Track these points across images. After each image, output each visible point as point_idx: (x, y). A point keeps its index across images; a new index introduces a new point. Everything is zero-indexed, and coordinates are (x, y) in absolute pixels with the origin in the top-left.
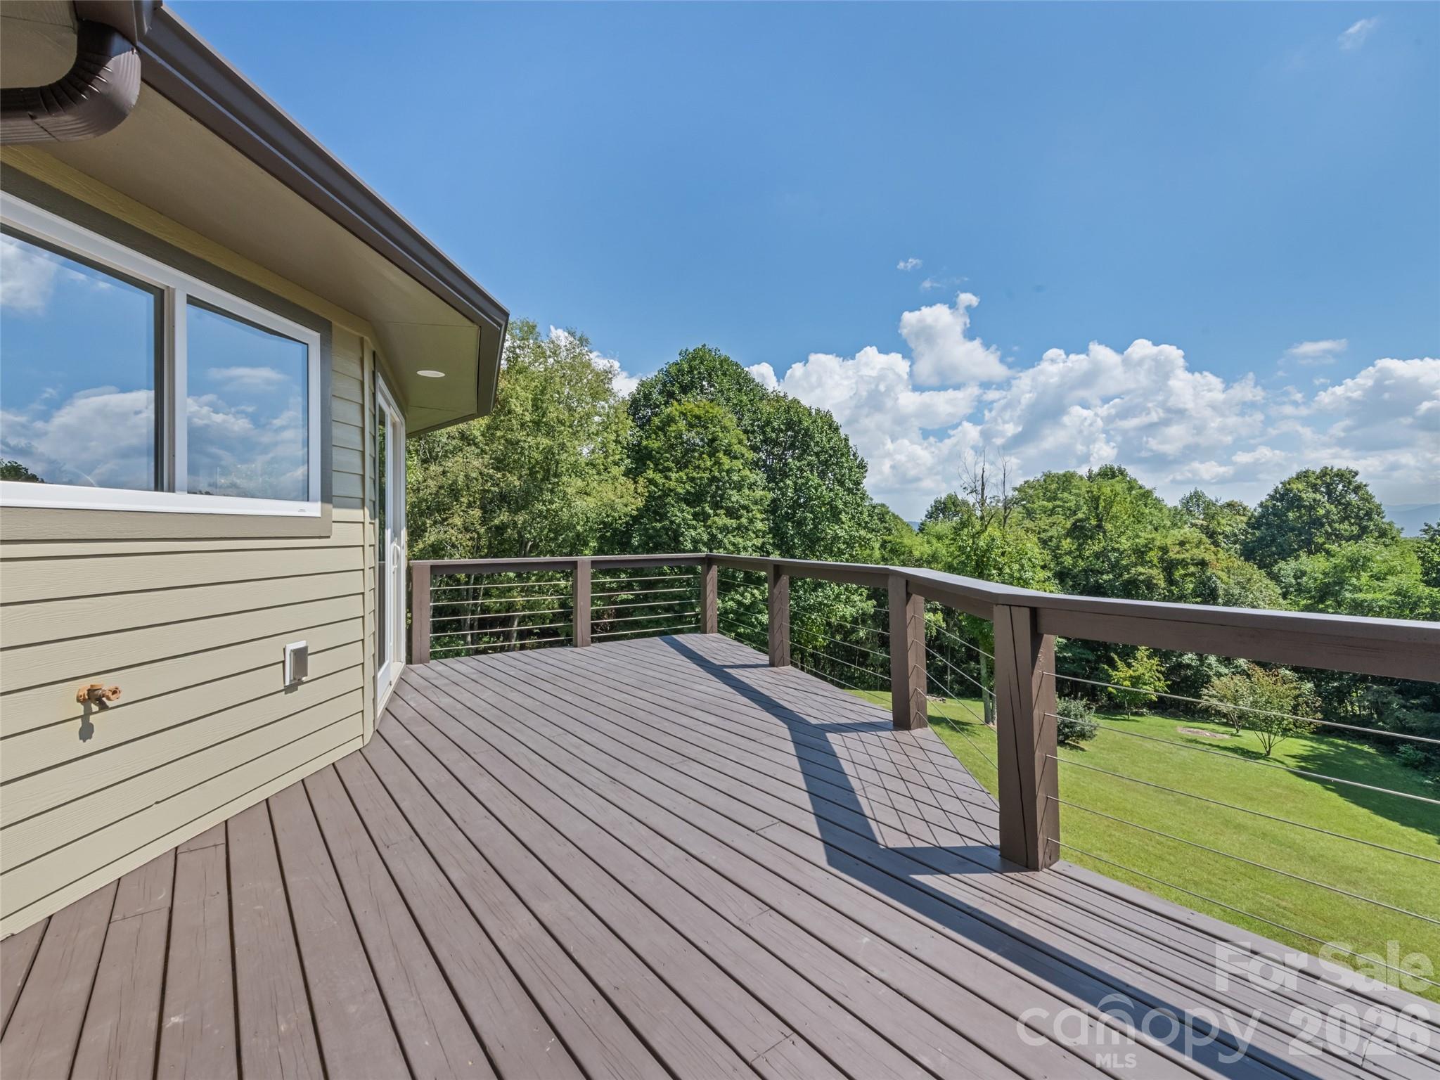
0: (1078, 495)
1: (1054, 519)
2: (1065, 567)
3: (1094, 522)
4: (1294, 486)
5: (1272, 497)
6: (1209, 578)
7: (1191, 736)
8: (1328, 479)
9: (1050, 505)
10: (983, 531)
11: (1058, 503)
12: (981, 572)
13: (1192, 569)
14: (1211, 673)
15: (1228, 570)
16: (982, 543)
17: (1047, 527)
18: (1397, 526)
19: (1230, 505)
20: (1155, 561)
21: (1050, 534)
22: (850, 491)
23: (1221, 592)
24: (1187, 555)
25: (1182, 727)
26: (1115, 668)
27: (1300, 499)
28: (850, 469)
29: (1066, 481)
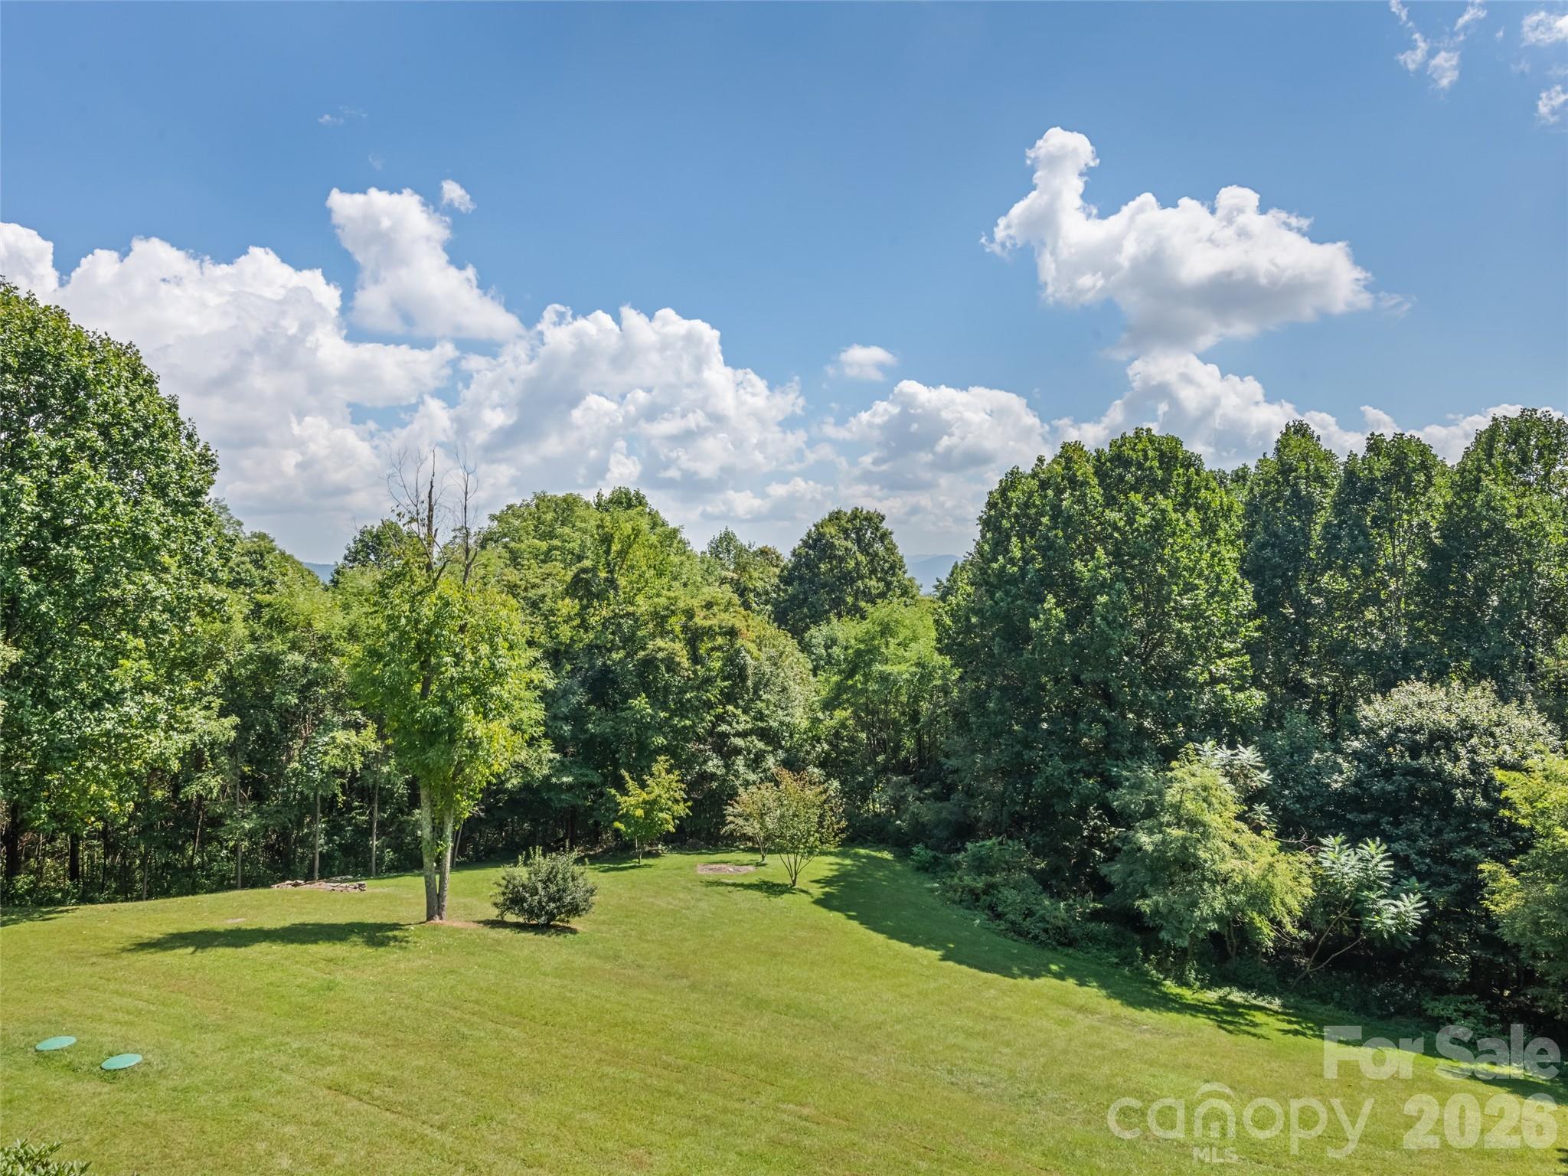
0: (584, 531)
1: (548, 568)
2: (561, 643)
3: (603, 575)
4: (827, 530)
5: (805, 543)
6: (738, 652)
7: (712, 876)
8: (857, 522)
9: (544, 546)
10: (431, 589)
11: (556, 542)
12: (425, 661)
13: (720, 640)
14: (737, 783)
15: (760, 642)
16: (427, 612)
17: (537, 581)
18: (917, 582)
19: (763, 552)
20: (678, 629)
21: (541, 591)
22: (178, 508)
23: (750, 671)
24: (714, 622)
25: (700, 864)
26: (625, 792)
27: (832, 546)
28: (181, 467)
29: (567, 507)
